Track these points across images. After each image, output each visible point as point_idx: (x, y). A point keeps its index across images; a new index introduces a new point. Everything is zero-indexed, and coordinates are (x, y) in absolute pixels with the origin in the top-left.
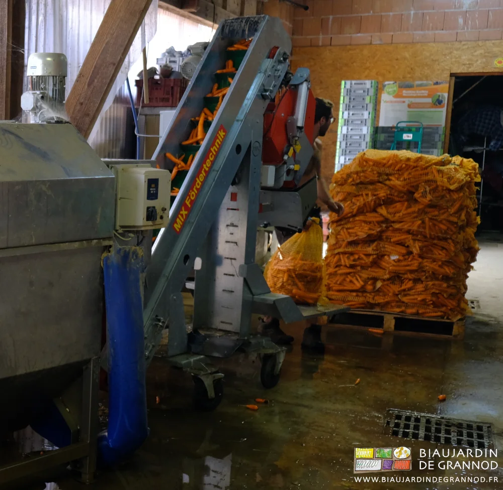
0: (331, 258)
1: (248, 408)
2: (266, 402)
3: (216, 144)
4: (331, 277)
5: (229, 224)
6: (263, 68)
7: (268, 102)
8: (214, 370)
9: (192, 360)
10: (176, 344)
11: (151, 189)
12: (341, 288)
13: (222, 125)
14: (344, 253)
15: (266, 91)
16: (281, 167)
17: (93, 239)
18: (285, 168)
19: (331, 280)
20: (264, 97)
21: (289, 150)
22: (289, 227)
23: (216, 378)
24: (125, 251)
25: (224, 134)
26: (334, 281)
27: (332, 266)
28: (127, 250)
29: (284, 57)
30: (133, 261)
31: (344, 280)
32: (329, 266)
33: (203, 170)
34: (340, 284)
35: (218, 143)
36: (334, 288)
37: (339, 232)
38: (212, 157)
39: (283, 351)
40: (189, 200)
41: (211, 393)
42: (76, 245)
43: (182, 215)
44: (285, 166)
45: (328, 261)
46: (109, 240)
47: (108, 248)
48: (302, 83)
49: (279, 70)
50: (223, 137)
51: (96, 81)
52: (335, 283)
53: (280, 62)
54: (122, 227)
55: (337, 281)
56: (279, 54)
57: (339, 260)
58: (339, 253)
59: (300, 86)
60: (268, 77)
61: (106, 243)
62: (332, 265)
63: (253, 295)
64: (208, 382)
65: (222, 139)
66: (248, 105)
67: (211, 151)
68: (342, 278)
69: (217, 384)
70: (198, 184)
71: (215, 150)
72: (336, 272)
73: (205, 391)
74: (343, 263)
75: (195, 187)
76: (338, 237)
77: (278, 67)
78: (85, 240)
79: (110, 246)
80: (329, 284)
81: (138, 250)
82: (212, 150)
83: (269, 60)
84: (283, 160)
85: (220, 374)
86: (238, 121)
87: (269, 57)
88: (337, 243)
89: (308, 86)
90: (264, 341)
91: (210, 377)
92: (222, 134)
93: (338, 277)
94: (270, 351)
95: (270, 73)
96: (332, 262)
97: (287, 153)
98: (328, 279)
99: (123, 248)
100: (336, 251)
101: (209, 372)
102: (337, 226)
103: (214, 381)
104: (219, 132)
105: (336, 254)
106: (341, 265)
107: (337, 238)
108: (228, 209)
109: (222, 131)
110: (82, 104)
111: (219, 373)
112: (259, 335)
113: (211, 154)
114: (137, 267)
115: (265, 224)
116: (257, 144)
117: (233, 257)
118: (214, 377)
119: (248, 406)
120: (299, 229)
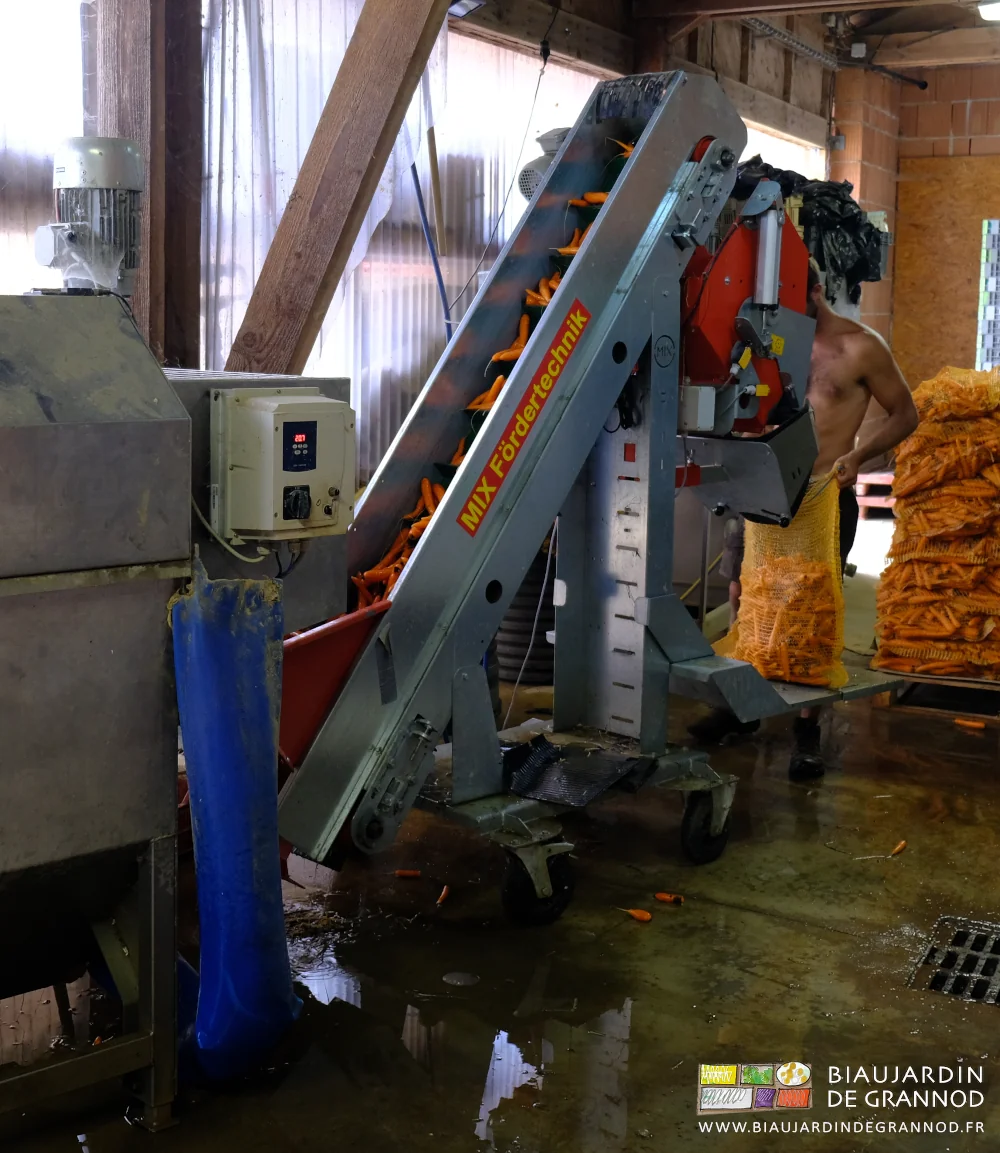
0: (897, 571)
1: (632, 917)
2: (677, 902)
3: (564, 341)
4: (896, 609)
5: (623, 510)
6: (678, 181)
7: (689, 252)
8: (549, 834)
9: (503, 813)
10: (472, 775)
11: (295, 446)
12: (916, 632)
13: (577, 301)
14: (921, 561)
15: (682, 229)
16: (727, 389)
17: (132, 565)
18: (737, 393)
19: (896, 615)
20: (680, 244)
21: (740, 354)
22: (765, 515)
23: (554, 853)
24: (225, 590)
25: (584, 319)
26: (902, 620)
27: (899, 587)
28: (231, 587)
29: (724, 158)
30: (248, 612)
31: (923, 616)
32: (894, 588)
33: (534, 396)
34: (913, 625)
35: (569, 339)
36: (902, 633)
37: (911, 517)
38: (554, 368)
39: (729, 784)
40: (501, 462)
41: (543, 886)
42: (79, 579)
43: (482, 496)
44: (737, 387)
45: (891, 577)
46: (180, 566)
47: (180, 585)
48: (765, 213)
49: (712, 186)
50: (581, 326)
51: (325, 207)
52: (903, 623)
53: (715, 169)
54: (239, 532)
55: (908, 618)
56: (713, 152)
57: (912, 575)
58: (910, 562)
59: (763, 219)
60: (689, 199)
61: (173, 572)
62: (899, 585)
63: (671, 663)
64: (534, 863)
65: (581, 331)
66: (642, 258)
67: (552, 357)
68: (919, 611)
69: (557, 865)
70: (522, 428)
71: (561, 354)
72: (906, 599)
73: (528, 882)
74: (919, 582)
75: (513, 433)
76: (909, 527)
77: (711, 180)
78: (107, 567)
79: (189, 580)
80: (893, 625)
81: (262, 587)
82: (555, 353)
83: (691, 164)
84: (729, 374)
85: (566, 844)
86: (618, 292)
87: (691, 159)
88: (907, 540)
89: (778, 219)
90: (691, 761)
91: (541, 850)
92: (579, 319)
93: (910, 611)
94: (700, 785)
95: (691, 192)
96: (898, 580)
97: (736, 361)
98: (892, 613)
99: (218, 585)
100: (906, 558)
101: (536, 840)
102: (906, 506)
103: (549, 860)
104: (572, 316)
105: (906, 563)
106: (916, 586)
107: (906, 529)
108: (620, 478)
109: (578, 313)
110: (299, 255)
111: (561, 841)
112: (685, 749)
113: (553, 362)
114: (259, 627)
115: (719, 507)
116: (668, 343)
117: (631, 581)
118: (550, 851)
119: (631, 911)
120: (783, 519)
